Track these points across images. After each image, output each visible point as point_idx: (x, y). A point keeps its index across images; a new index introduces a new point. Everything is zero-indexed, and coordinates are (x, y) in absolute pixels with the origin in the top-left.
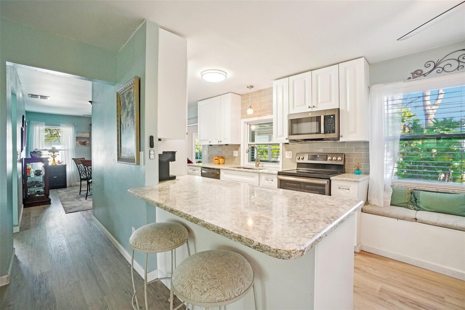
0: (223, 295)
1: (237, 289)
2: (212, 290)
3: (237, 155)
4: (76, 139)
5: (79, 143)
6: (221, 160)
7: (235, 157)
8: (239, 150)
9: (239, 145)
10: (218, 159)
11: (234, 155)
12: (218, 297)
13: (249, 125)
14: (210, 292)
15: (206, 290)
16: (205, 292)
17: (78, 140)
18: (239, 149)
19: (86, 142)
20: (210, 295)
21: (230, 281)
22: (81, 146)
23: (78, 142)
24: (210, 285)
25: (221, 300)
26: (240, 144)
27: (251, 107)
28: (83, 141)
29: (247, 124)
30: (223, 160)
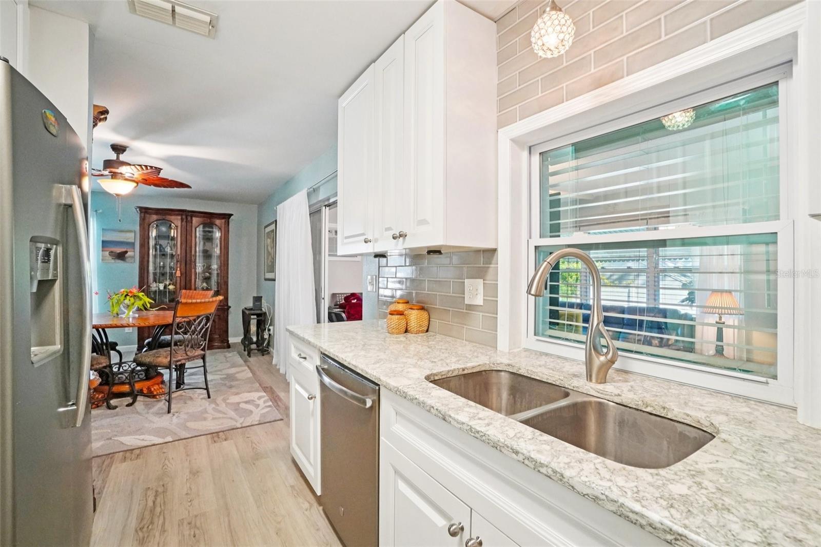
3: (479, 301)
4: (103, 247)
5: (110, 255)
6: (415, 317)
7: (470, 307)
8: (490, 275)
9: (491, 253)
10: (401, 313)
11: (466, 296)
13: (536, 159)
17: (105, 249)
18: (491, 271)
19: (126, 252)
22: (113, 261)
23: (107, 253)
26: (492, 246)
27: (555, 7)
28: (119, 250)
29: (525, 153)
30: (425, 315)
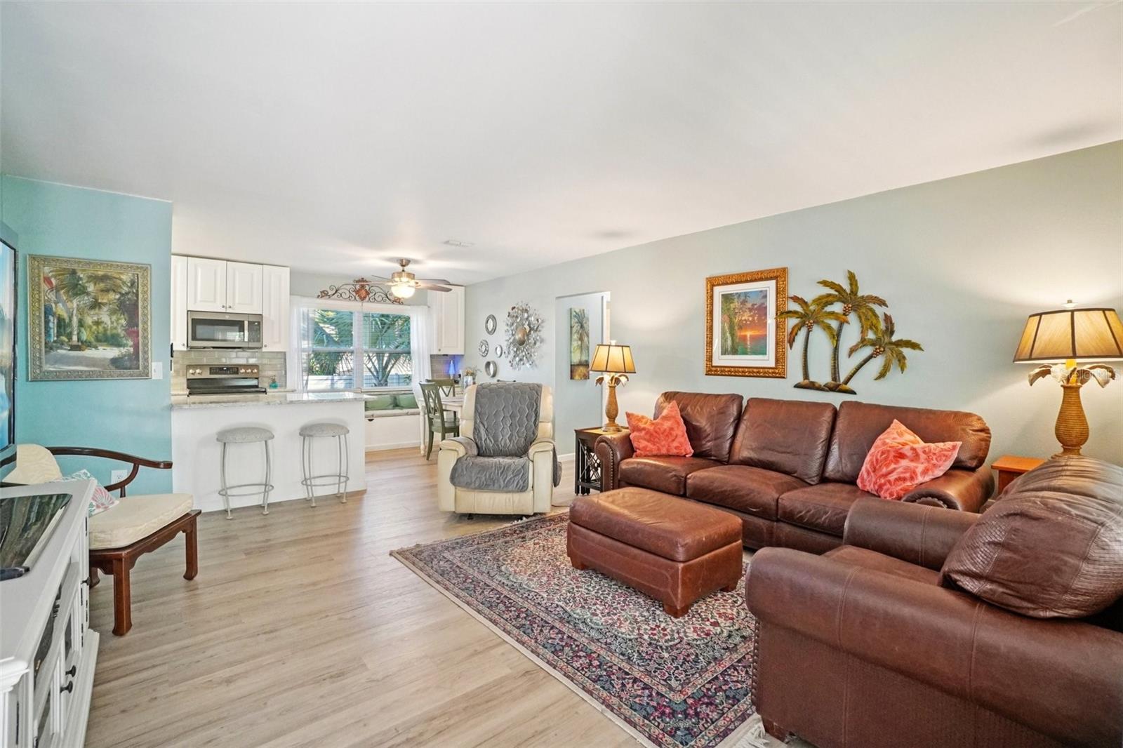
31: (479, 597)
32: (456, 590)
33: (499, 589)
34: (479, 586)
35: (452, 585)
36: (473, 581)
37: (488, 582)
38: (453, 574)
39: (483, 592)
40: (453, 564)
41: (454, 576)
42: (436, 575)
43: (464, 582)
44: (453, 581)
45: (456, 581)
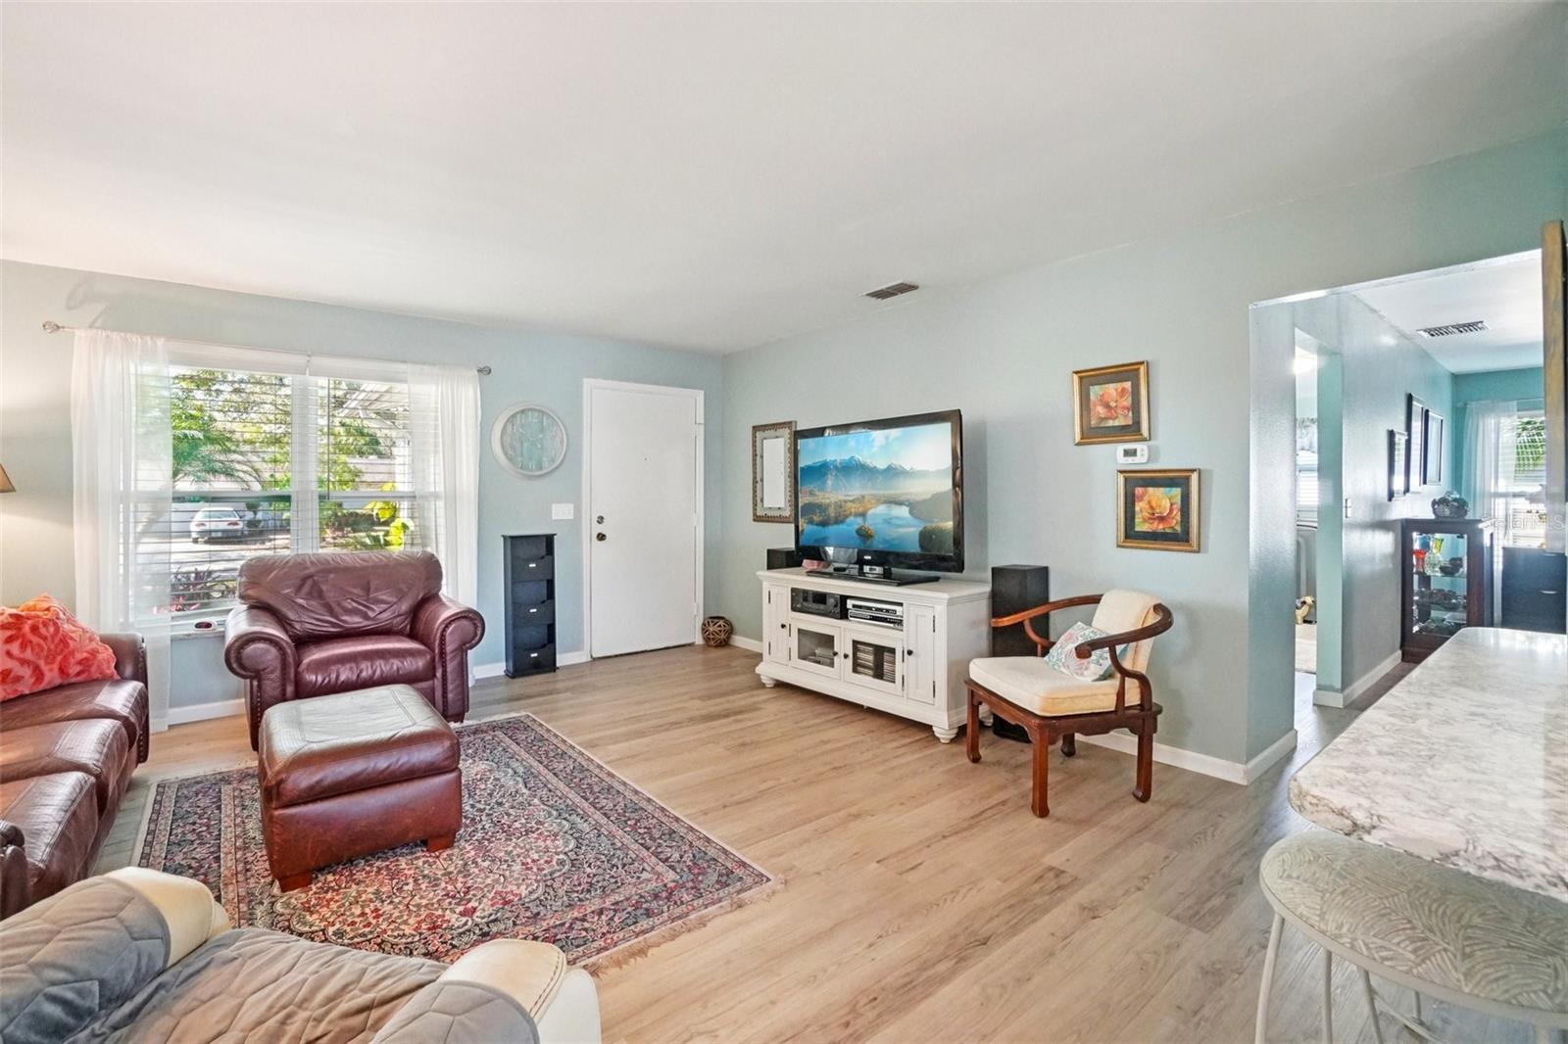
0: (1318, 912)
1: (1380, 942)
2: (1305, 885)
12: (1307, 907)
14: (1298, 884)
15: (1294, 875)
16: (1289, 877)
20: (1292, 889)
21: (1377, 909)
24: (1314, 874)
25: (1308, 918)
31: (621, 799)
32: (650, 808)
33: (592, 809)
34: (619, 814)
35: (656, 815)
36: (626, 822)
37: (604, 821)
38: (656, 833)
39: (615, 806)
40: (656, 855)
41: (654, 831)
42: (682, 831)
43: (638, 821)
44: (654, 821)
45: (651, 821)
